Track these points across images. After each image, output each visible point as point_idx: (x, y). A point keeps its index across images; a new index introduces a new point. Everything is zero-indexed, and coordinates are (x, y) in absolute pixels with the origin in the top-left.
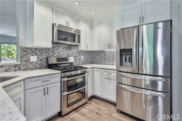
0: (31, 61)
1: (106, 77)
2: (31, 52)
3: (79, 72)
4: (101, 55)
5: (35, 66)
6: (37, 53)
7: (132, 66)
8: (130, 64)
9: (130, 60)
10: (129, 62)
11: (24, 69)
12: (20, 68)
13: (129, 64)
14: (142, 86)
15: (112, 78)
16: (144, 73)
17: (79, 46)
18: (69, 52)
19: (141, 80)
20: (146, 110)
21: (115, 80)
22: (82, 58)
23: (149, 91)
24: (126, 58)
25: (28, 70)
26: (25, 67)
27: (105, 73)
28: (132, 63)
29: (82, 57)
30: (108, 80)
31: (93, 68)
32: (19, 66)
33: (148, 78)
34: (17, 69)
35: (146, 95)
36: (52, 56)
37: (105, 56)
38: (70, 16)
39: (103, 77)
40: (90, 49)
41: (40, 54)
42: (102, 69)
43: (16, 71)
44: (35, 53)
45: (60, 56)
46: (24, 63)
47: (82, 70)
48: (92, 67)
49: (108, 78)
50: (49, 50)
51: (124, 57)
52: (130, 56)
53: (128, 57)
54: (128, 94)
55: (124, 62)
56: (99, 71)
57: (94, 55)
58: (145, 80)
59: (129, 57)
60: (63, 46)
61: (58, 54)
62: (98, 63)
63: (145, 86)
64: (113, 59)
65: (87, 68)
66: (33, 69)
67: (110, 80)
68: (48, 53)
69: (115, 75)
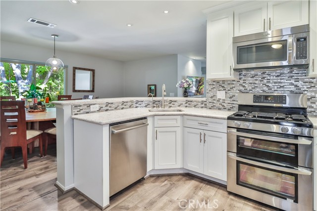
0: (218, 98)
2: (218, 86)
5: (223, 106)
6: (225, 86)
11: (210, 107)
12: (206, 105)
25: (214, 109)
26: (211, 105)
32: (205, 103)
36: (251, 92)
41: (229, 88)
43: (202, 107)
44: (223, 87)
45: (270, 91)
46: (210, 100)
50: (245, 81)
60: (279, 71)
61: (265, 88)
66: (219, 109)
68: (244, 86)
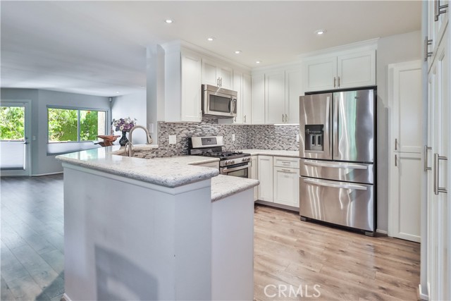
0: (170, 143)
1: (280, 169)
2: (170, 129)
3: (239, 160)
4: (267, 132)
5: (174, 152)
6: (176, 130)
7: (323, 150)
8: (321, 148)
9: (321, 141)
10: (319, 144)
11: (162, 155)
13: (318, 147)
14: (338, 177)
15: (292, 170)
16: (342, 159)
17: (234, 119)
18: (216, 128)
19: (336, 169)
20: (345, 210)
21: (296, 173)
22: (234, 139)
23: (350, 185)
24: (313, 137)
25: (166, 157)
26: (163, 152)
27: (280, 163)
28: (323, 145)
29: (234, 135)
30: (284, 174)
31: (258, 155)
32: (157, 151)
33: (346, 165)
34: (154, 155)
35: (345, 190)
37: (274, 134)
38: (222, 69)
39: (276, 169)
40: (248, 123)
41: (179, 132)
42: (273, 156)
43: (153, 157)
44: (174, 130)
46: (162, 146)
47: (245, 158)
48: (257, 153)
49: (285, 171)
51: (311, 137)
52: (321, 135)
53: (317, 136)
54: (315, 190)
55: (312, 145)
56: (268, 160)
57: (253, 132)
58: (343, 168)
59: (319, 137)
61: (202, 133)
62: (260, 148)
63: (343, 177)
64: (289, 139)
65: (249, 155)
66: (171, 156)
67: (287, 174)
69: (297, 165)
